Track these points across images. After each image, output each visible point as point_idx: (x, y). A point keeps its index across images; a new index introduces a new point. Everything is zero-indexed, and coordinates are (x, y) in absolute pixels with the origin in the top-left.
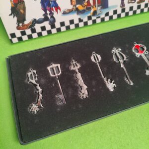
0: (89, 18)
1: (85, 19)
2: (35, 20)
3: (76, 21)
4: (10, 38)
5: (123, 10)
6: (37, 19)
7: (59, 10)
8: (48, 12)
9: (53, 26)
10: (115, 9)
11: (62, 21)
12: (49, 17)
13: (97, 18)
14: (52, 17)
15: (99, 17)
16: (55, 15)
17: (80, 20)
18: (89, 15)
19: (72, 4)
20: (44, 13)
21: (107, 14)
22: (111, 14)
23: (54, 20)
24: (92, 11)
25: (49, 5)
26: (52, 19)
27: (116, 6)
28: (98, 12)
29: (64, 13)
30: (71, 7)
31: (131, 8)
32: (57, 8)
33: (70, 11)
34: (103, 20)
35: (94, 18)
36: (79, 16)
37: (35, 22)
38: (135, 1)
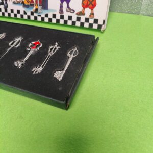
0: (32, 13)
1: (29, 14)
5: (62, 17)
9: (6, 11)
10: (54, 13)
12: (4, 2)
13: (38, 16)
14: (6, 3)
15: (40, 16)
17: (25, 13)
18: (32, 11)
21: (47, 16)
22: (50, 16)
24: (34, 8)
26: (6, 5)
27: (55, 11)
29: (14, 3)
31: (70, 18)
33: (18, 3)
34: (43, 19)
35: (35, 15)
36: (24, 9)
38: (74, 11)
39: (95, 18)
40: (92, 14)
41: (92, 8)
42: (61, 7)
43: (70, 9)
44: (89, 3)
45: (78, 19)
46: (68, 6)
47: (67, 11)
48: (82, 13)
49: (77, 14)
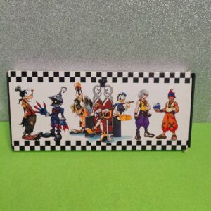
0: (99, 143)
1: (94, 143)
2: (42, 133)
3: (83, 143)
4: (13, 144)
6: (44, 133)
7: (66, 129)
8: (56, 129)
9: (58, 143)
10: (129, 140)
11: (68, 140)
12: (56, 133)
13: (108, 144)
14: (59, 134)
15: (110, 144)
16: (62, 133)
17: (88, 143)
18: (99, 140)
19: (81, 126)
20: (51, 128)
21: (119, 143)
22: (124, 143)
23: (61, 138)
24: (102, 136)
25: (58, 123)
26: (58, 136)
27: (131, 137)
28: (109, 139)
29: (72, 133)
30: (80, 129)
31: (149, 143)
32: (66, 127)
33: (78, 133)
34: (114, 148)
35: (103, 144)
36: (87, 139)
37: (41, 135)
38: (153, 135)
39: (178, 139)
40: (174, 136)
41: (174, 131)
42: (138, 133)
43: (149, 134)
44: (169, 126)
45: (159, 143)
46: (146, 131)
47: (145, 136)
48: (163, 137)
49: (157, 138)
